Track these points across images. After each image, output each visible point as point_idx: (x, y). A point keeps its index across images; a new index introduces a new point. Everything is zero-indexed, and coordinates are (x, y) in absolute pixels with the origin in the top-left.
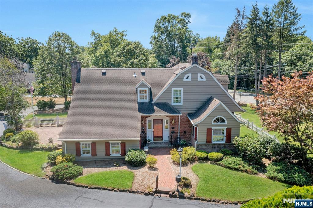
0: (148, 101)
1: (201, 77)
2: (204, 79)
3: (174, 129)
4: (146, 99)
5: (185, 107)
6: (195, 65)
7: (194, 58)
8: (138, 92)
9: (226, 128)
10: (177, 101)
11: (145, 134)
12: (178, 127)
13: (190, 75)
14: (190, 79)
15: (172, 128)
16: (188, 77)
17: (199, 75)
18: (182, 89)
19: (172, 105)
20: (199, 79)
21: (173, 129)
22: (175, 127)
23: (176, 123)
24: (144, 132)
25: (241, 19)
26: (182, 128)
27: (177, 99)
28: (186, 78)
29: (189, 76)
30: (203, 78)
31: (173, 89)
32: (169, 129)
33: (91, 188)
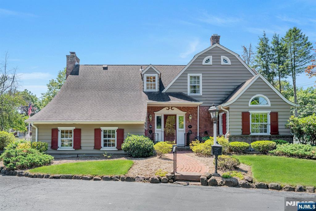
0: (157, 91)
1: (225, 61)
2: (229, 63)
3: (191, 128)
4: (155, 88)
5: (205, 99)
6: (216, 45)
7: (215, 38)
8: (145, 79)
9: (269, 112)
10: (195, 92)
11: (153, 134)
12: (197, 125)
13: (211, 57)
14: (210, 63)
15: (189, 126)
16: (208, 61)
17: (222, 57)
18: (201, 75)
19: (188, 95)
20: (223, 63)
21: (189, 128)
22: (193, 126)
23: (194, 119)
24: (152, 131)
25: (248, 55)
26: (202, 127)
27: (194, 89)
28: (206, 62)
29: (209, 59)
30: (227, 62)
31: (189, 75)
32: (184, 129)
33: (54, 178)
